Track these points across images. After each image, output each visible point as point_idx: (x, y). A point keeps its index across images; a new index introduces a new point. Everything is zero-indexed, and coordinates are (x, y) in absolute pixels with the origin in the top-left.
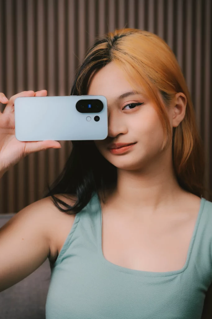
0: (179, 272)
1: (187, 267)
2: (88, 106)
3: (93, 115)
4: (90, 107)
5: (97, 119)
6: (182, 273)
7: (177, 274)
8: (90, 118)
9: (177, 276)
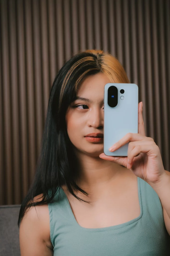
0: (139, 219)
1: (143, 214)
2: (113, 98)
3: (119, 94)
4: (113, 96)
5: (122, 91)
6: (141, 219)
7: (137, 220)
8: (122, 97)
9: (138, 222)
